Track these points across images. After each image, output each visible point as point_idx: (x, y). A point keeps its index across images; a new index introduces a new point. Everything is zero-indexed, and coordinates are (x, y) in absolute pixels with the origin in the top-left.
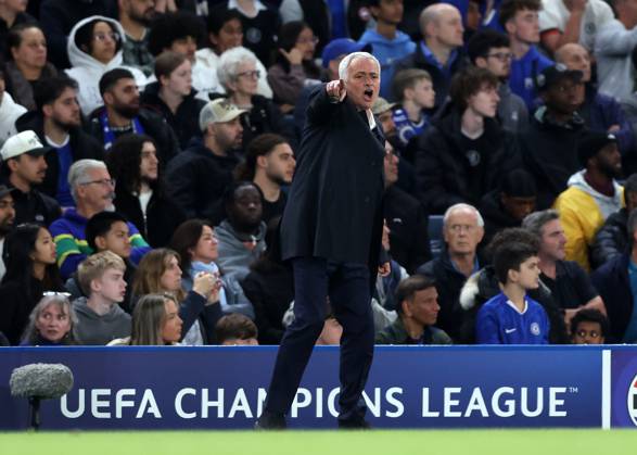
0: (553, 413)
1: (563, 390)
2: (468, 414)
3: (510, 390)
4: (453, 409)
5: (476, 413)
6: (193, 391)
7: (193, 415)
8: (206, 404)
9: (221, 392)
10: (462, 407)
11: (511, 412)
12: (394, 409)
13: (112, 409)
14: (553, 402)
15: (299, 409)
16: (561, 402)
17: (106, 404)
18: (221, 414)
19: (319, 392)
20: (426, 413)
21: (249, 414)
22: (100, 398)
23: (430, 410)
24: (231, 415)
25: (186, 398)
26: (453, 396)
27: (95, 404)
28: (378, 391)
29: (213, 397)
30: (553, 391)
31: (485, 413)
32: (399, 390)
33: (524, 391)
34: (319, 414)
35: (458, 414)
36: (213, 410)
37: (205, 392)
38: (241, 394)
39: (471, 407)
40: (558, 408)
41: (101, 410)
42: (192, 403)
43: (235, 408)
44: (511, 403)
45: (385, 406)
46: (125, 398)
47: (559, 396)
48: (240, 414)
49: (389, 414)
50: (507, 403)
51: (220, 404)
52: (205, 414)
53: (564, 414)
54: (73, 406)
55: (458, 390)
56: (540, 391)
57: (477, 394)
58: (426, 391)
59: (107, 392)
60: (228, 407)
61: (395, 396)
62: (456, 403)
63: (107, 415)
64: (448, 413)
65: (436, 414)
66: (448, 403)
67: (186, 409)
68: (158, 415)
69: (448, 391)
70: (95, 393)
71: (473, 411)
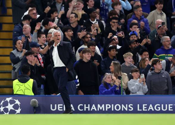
0: (170, 110)
1: (172, 105)
2: (149, 110)
3: (159, 105)
4: (145, 109)
5: (151, 110)
6: (82, 105)
7: (82, 110)
8: (85, 108)
9: (89, 105)
10: (147, 108)
11: (159, 110)
12: (131, 109)
13: (63, 109)
14: (170, 108)
15: (108, 109)
16: (172, 108)
17: (62, 107)
18: (89, 110)
19: (113, 105)
20: (138, 110)
21: (96, 110)
22: (60, 106)
23: (140, 109)
24: (91, 110)
25: (80, 106)
26: (145, 106)
28: (127, 105)
29: (87, 106)
30: (169, 105)
31: (153, 110)
32: (132, 105)
33: (162, 105)
34: (113, 110)
35: (146, 110)
36: (87, 109)
37: (85, 105)
38: (94, 106)
39: (150, 108)
40: (171, 109)
41: (60, 109)
42: (82, 107)
43: (92, 108)
44: (159, 108)
45: (129, 108)
47: (171, 106)
48: (94, 110)
49: (129, 110)
50: (158, 108)
51: (89, 108)
52: (85, 110)
53: (172, 110)
54: (54, 108)
55: (146, 105)
56: (166, 105)
57: (151, 106)
58: (138, 105)
59: (62, 105)
60: (91, 108)
61: (131, 106)
62: (146, 108)
63: (62, 110)
64: (144, 110)
65: (141, 110)
66: (144, 108)
67: (80, 109)
68: (74, 110)
69: (144, 105)
70: (59, 105)
71: (150, 109)
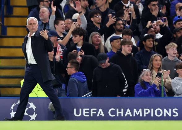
6: (114, 109)
7: (114, 116)
8: (118, 113)
9: (122, 110)
12: (175, 114)
13: (90, 114)
15: (146, 114)
17: (88, 113)
18: (122, 115)
19: (152, 110)
21: (131, 116)
22: (86, 111)
24: (126, 116)
25: (112, 111)
27: (84, 113)
28: (170, 110)
29: (120, 111)
32: (177, 109)
34: (152, 115)
36: (120, 115)
37: (117, 110)
38: (128, 110)
41: (86, 114)
42: (113, 113)
43: (127, 114)
45: (172, 113)
46: (93, 111)
48: (128, 115)
49: (173, 116)
51: (122, 113)
52: (118, 115)
54: (78, 113)
59: (88, 109)
60: (124, 113)
61: (175, 111)
63: (88, 116)
67: (112, 114)
68: (103, 116)
70: (84, 110)
